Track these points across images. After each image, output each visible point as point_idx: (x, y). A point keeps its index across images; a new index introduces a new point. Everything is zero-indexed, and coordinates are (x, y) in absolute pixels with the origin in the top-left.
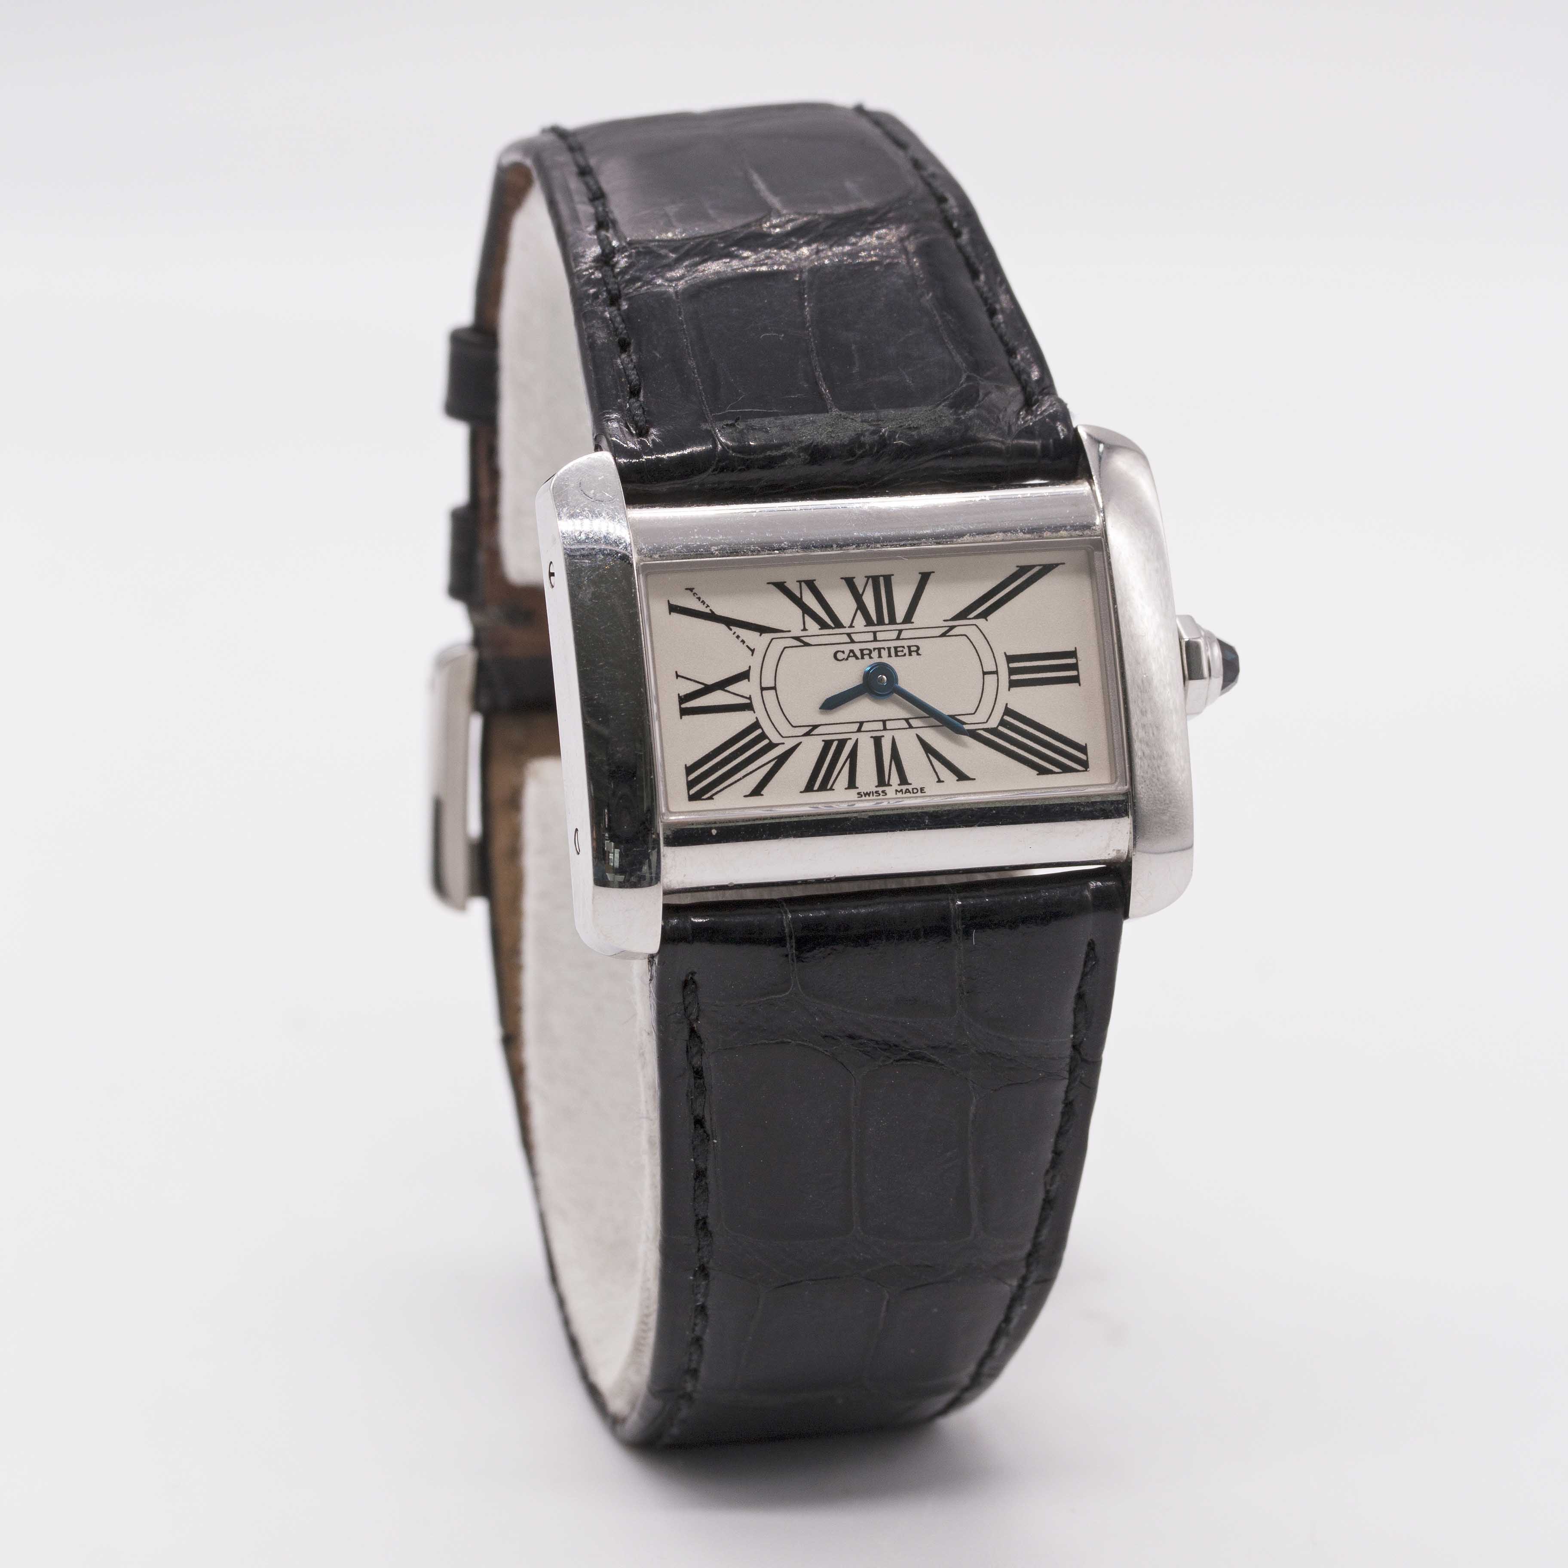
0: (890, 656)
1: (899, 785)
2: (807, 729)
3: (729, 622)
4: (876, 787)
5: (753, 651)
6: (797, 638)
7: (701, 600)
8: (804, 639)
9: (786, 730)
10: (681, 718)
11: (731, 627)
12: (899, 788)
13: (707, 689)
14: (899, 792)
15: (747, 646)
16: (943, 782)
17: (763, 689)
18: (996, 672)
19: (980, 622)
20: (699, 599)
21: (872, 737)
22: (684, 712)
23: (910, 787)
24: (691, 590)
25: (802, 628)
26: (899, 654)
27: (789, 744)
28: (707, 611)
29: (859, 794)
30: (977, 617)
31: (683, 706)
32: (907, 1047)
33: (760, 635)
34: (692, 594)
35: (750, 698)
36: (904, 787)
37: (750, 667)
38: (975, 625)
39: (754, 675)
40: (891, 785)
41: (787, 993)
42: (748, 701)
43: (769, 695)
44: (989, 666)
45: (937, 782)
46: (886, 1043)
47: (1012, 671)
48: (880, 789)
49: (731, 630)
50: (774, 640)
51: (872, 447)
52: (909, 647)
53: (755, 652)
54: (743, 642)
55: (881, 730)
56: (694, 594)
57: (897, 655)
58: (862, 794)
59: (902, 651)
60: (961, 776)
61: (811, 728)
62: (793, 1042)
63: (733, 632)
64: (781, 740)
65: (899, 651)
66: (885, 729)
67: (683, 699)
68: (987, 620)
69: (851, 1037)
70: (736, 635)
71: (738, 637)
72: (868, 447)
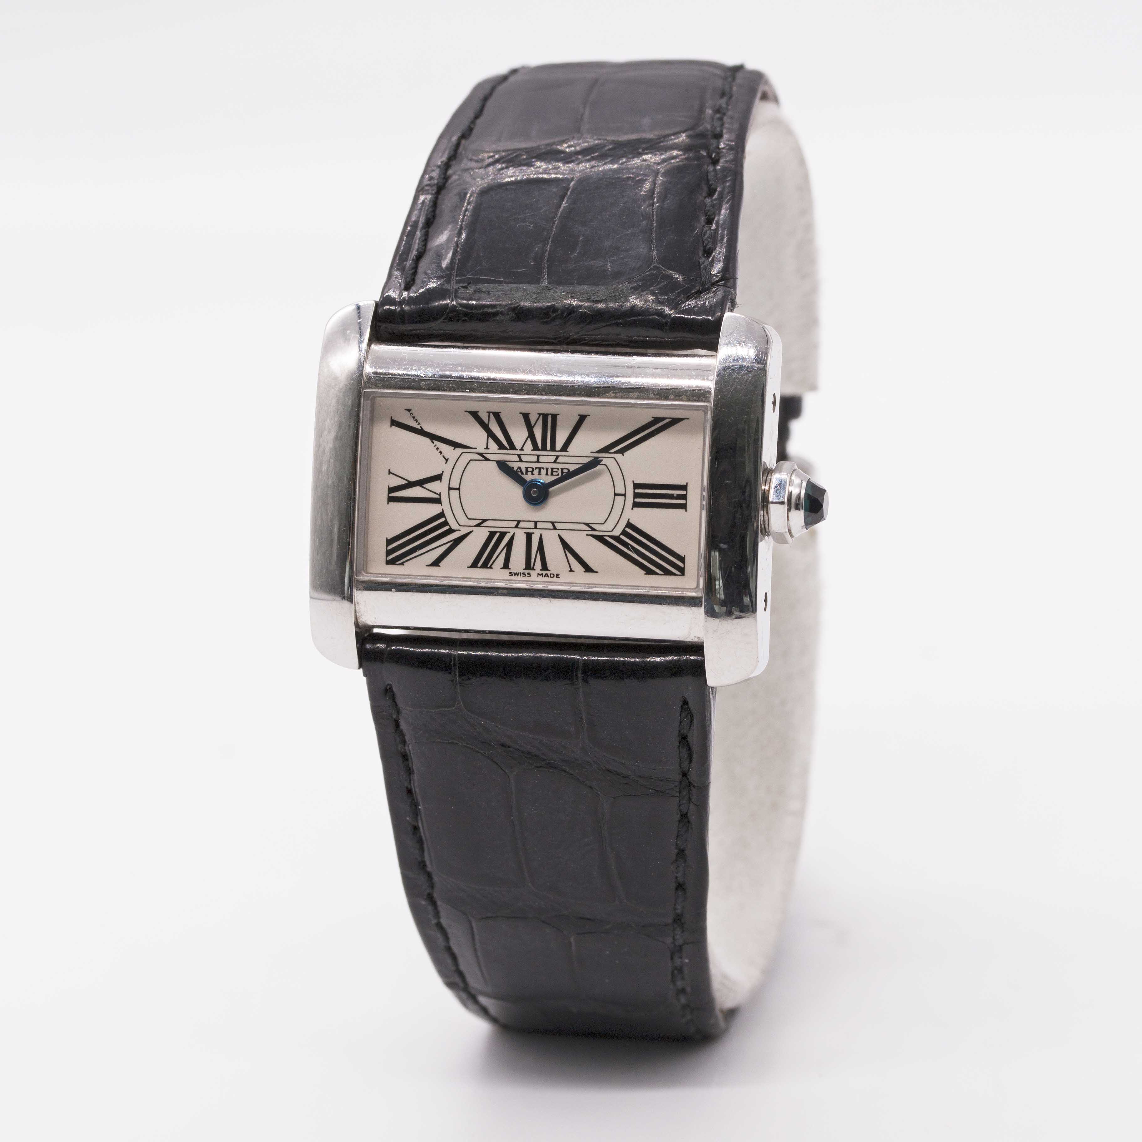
0: (547, 474)
1: (541, 570)
2: (478, 522)
3: (433, 437)
4: (524, 569)
5: (447, 460)
6: (481, 454)
7: (415, 419)
8: (486, 455)
9: (463, 520)
10: (388, 504)
11: (434, 441)
12: (541, 572)
13: (410, 485)
14: (540, 575)
15: (443, 456)
16: (574, 571)
17: (450, 489)
18: (624, 495)
19: (618, 456)
20: (414, 418)
21: (525, 533)
22: (391, 499)
23: (549, 573)
24: (409, 410)
25: (485, 447)
26: (554, 473)
27: (464, 531)
28: (418, 427)
29: (510, 573)
30: (616, 452)
31: (391, 495)
32: (545, 758)
33: (454, 449)
34: (409, 413)
35: (440, 494)
36: (544, 572)
37: (443, 472)
38: (614, 458)
39: (445, 478)
40: (535, 570)
41: (454, 708)
42: (438, 497)
43: (454, 494)
44: (620, 490)
45: (569, 571)
46: (529, 753)
47: (636, 495)
48: (527, 572)
49: (433, 443)
50: (463, 454)
51: (562, 314)
52: (562, 469)
53: (448, 461)
54: (441, 453)
55: (532, 528)
56: (410, 414)
57: (552, 474)
58: (513, 573)
59: (557, 472)
60: (588, 569)
61: (481, 521)
62: (460, 744)
63: (435, 444)
64: (458, 527)
65: (555, 472)
66: (536, 528)
67: (391, 490)
68: (623, 455)
69: (503, 745)
70: (436, 447)
71: (437, 449)
72: (559, 312)
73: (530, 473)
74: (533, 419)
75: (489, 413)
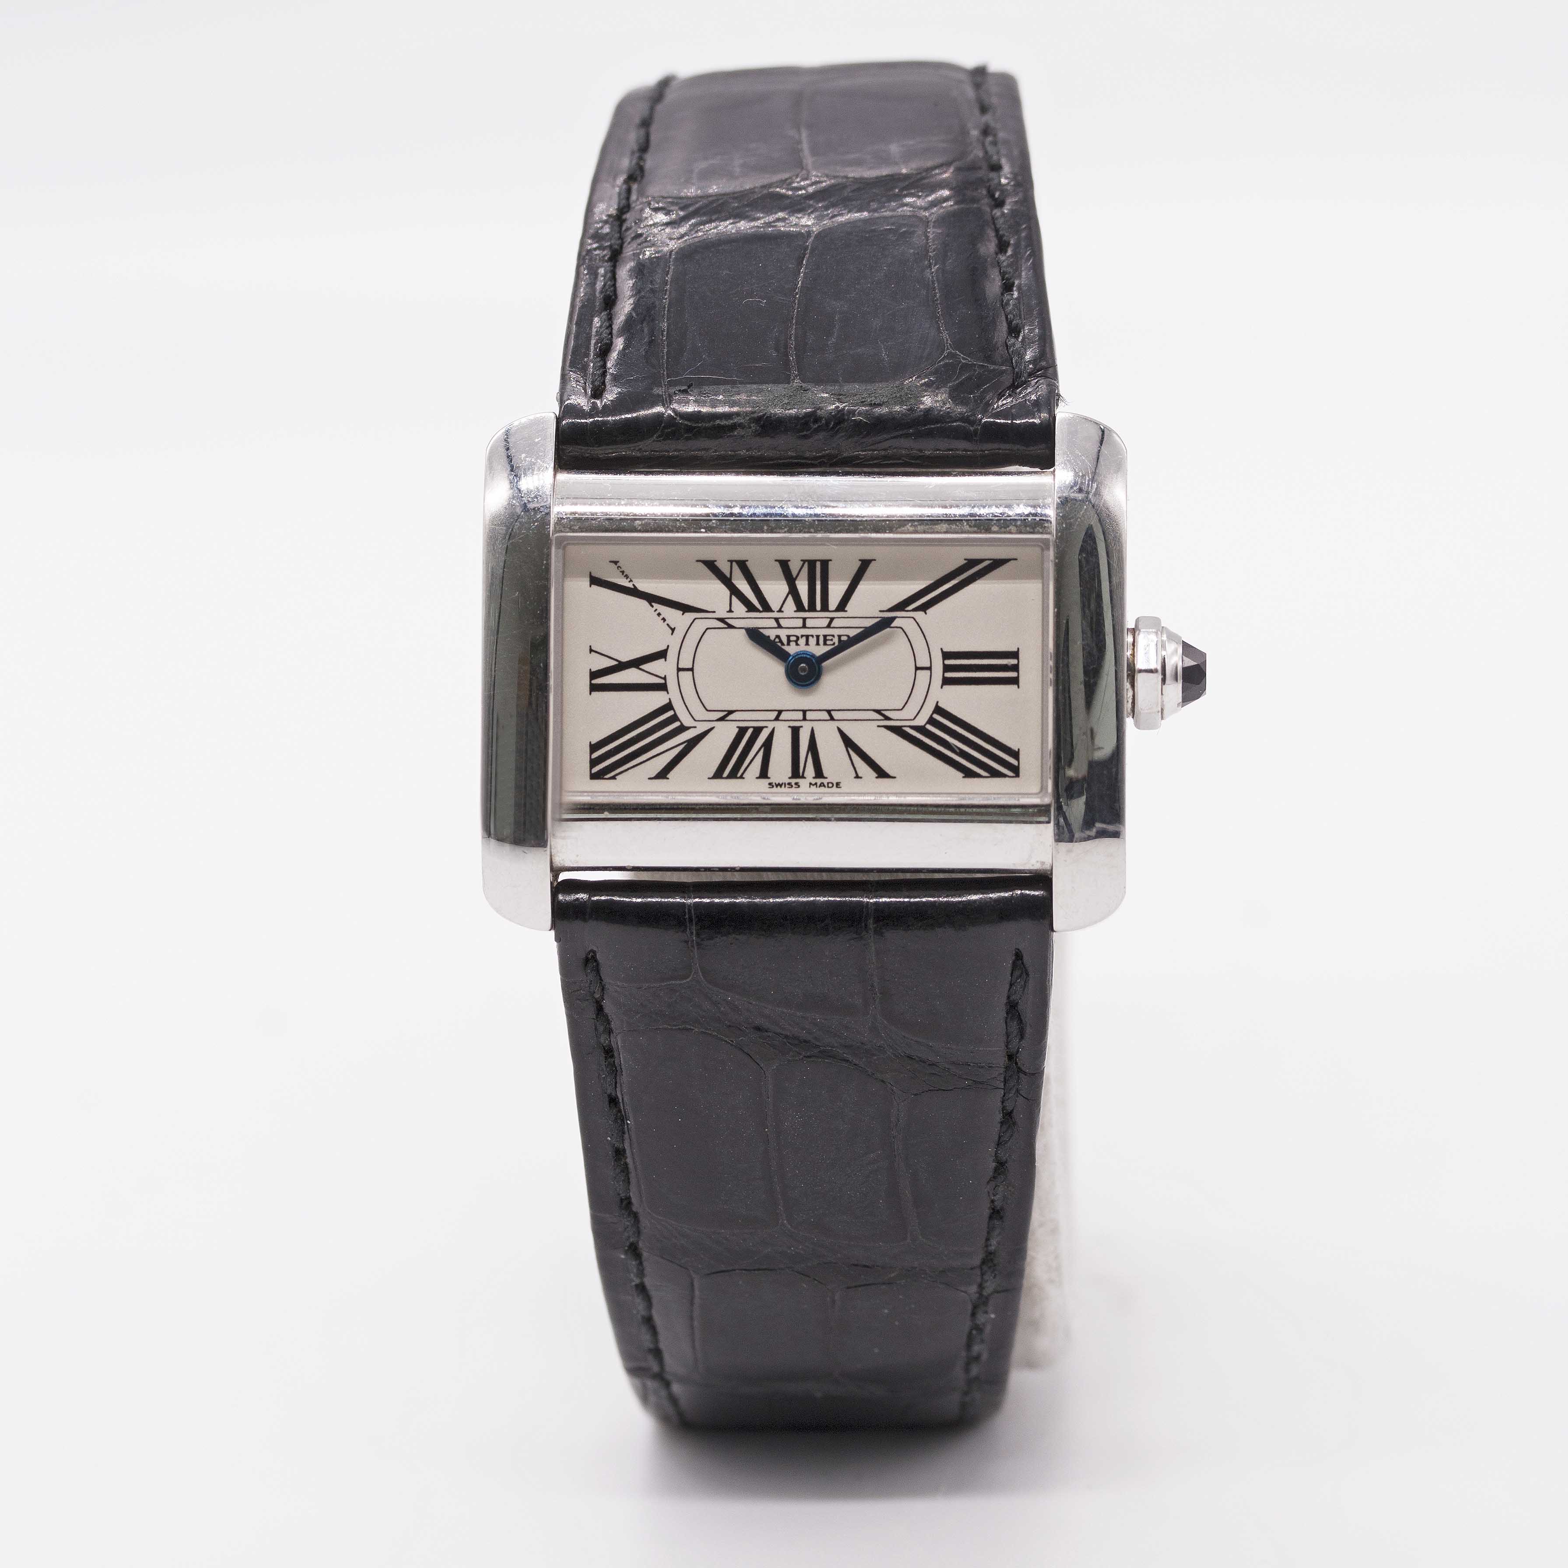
0: (818, 644)
1: (814, 778)
2: (722, 714)
3: (651, 599)
4: (790, 778)
5: (673, 630)
6: (722, 620)
7: (625, 574)
8: (729, 621)
9: (699, 713)
10: (590, 694)
11: (653, 604)
12: (813, 781)
13: (621, 666)
14: (813, 785)
15: (668, 625)
16: (861, 778)
17: (679, 670)
18: (930, 668)
19: (919, 615)
20: (623, 572)
21: (789, 727)
22: (594, 688)
23: (825, 781)
24: (616, 563)
25: (728, 610)
26: (828, 642)
27: (701, 728)
28: (630, 585)
29: (770, 784)
30: (915, 610)
31: (594, 682)
32: (819, 1043)
33: (683, 614)
34: (616, 567)
35: (665, 678)
36: (819, 781)
37: (668, 646)
38: (913, 618)
39: (672, 655)
40: (805, 778)
41: (688, 980)
42: (663, 681)
43: (686, 676)
44: (923, 662)
45: (855, 778)
47: (947, 668)
48: (793, 781)
49: (652, 606)
50: (696, 620)
51: (827, 424)
53: (675, 632)
54: (664, 620)
55: (800, 720)
56: (618, 567)
57: (825, 644)
58: (774, 784)
59: (832, 640)
60: (882, 774)
61: (726, 713)
62: (696, 1029)
63: (654, 609)
64: (694, 724)
65: (828, 640)
66: (805, 719)
67: (594, 675)
68: (926, 613)
69: (758, 1029)
70: (657, 612)
71: (659, 614)
72: (823, 421)
73: (793, 644)
74: (794, 568)
75: (731, 561)
